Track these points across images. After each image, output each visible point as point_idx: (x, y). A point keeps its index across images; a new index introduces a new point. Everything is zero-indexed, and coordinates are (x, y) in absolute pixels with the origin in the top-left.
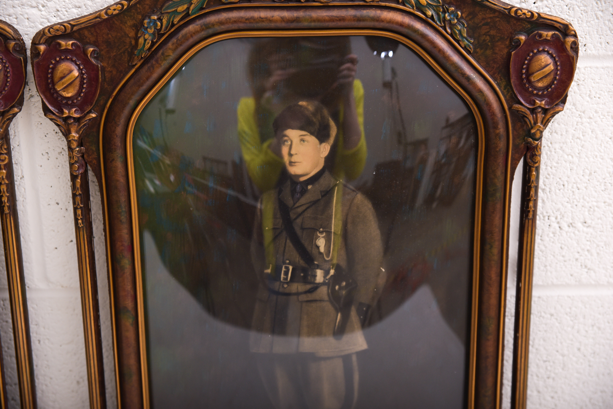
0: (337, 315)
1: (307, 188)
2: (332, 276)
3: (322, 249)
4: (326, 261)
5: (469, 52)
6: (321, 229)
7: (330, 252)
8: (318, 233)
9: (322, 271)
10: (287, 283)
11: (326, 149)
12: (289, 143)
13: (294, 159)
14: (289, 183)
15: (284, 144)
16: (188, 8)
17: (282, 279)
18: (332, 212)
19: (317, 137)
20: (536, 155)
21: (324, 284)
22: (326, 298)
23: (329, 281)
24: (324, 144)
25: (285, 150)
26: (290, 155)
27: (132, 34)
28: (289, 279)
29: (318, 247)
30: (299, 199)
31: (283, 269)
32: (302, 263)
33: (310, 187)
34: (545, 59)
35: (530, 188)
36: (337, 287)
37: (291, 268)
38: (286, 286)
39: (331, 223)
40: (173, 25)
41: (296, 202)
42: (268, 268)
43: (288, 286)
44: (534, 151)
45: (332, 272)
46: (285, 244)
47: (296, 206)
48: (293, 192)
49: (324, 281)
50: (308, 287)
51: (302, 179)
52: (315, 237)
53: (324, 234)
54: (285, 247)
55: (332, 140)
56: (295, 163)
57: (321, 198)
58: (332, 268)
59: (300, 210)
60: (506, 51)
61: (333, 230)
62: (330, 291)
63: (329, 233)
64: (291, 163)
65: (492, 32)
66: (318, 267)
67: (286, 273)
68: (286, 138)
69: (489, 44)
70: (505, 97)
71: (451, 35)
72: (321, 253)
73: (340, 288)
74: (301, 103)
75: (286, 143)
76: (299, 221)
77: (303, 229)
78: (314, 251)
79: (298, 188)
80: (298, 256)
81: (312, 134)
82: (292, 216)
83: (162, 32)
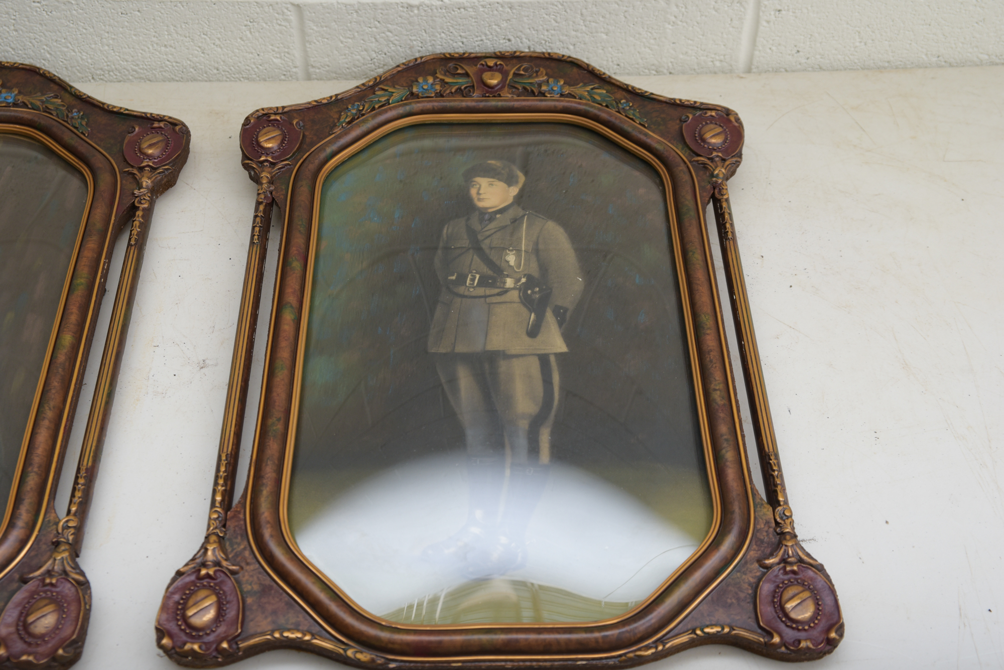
0: (531, 315)
1: (496, 216)
2: (523, 283)
3: (512, 263)
4: (516, 272)
5: (644, 126)
6: (511, 248)
7: (520, 265)
8: (507, 251)
9: (512, 279)
10: (473, 287)
11: (514, 191)
12: (478, 186)
13: (481, 197)
14: (477, 213)
15: (473, 187)
16: (388, 100)
17: (467, 284)
18: (522, 235)
19: (505, 182)
20: (723, 188)
21: (514, 289)
22: (517, 299)
23: (520, 287)
24: (512, 188)
25: (473, 192)
26: (478, 194)
27: (336, 116)
28: (475, 284)
29: (508, 262)
30: (487, 225)
31: (470, 277)
32: (490, 273)
33: (498, 216)
34: (716, 141)
35: (723, 215)
36: (529, 292)
37: (478, 276)
38: (471, 290)
39: (521, 243)
40: (374, 109)
41: (484, 228)
42: (453, 275)
43: (474, 290)
44: (721, 186)
45: (524, 280)
46: (472, 259)
47: (484, 230)
48: (481, 220)
49: (515, 286)
50: (497, 291)
51: (490, 210)
52: (504, 254)
53: (514, 252)
54: (471, 262)
55: (520, 185)
56: (483, 199)
57: (510, 223)
58: (524, 277)
59: (488, 233)
60: (677, 127)
61: (523, 249)
62: (521, 294)
63: (519, 251)
64: (479, 200)
65: (662, 116)
66: (508, 276)
67: (473, 280)
68: (474, 183)
69: (662, 122)
70: (684, 155)
71: (626, 116)
72: (511, 266)
73: (533, 292)
74: (489, 162)
75: (475, 186)
76: (487, 241)
77: (491, 248)
78: (503, 265)
79: (487, 217)
80: (486, 267)
81: (500, 180)
82: (480, 237)
83: (363, 112)
